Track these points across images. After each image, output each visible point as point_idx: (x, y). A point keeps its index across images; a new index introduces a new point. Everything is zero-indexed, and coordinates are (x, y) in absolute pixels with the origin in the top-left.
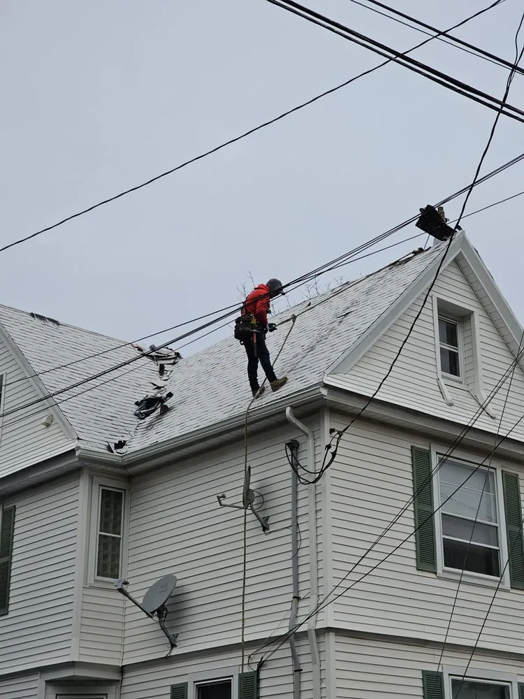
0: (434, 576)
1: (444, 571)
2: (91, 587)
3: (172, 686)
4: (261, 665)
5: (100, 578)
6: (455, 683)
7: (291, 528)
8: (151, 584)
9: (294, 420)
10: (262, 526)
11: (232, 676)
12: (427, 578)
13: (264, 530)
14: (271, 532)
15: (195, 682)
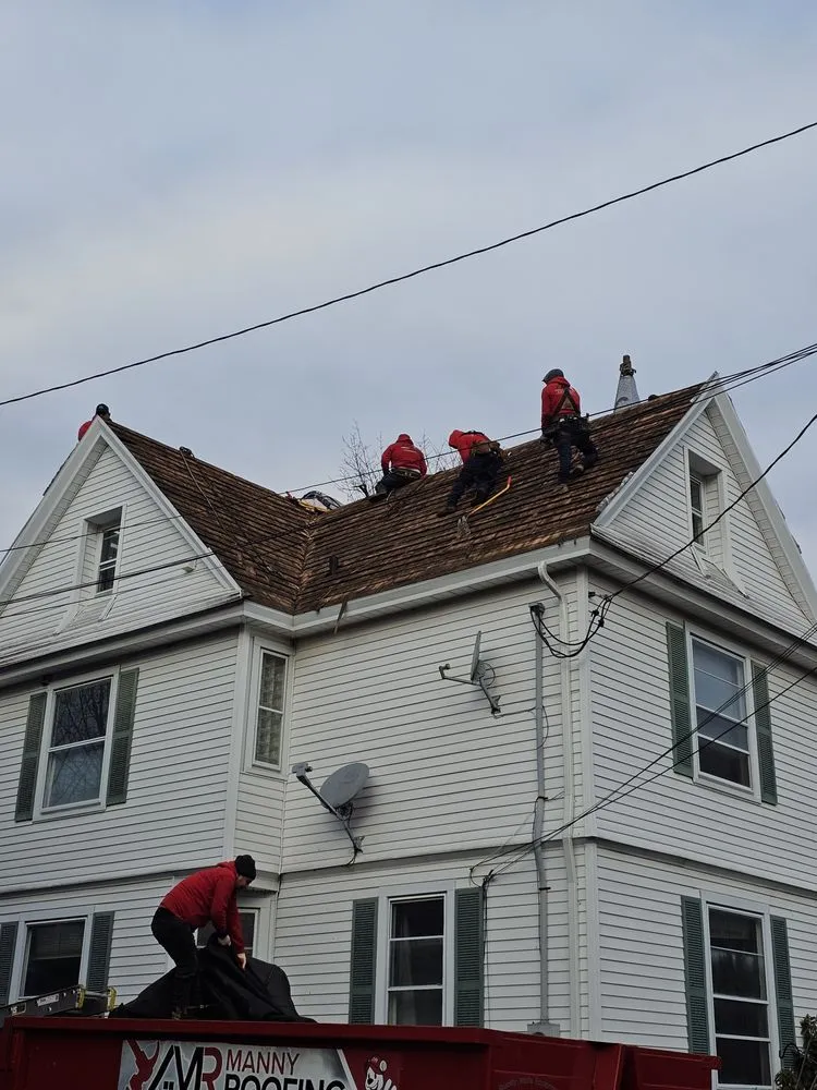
0: (690, 781)
1: (700, 776)
2: (249, 774)
3: (354, 901)
4: (489, 879)
5: (258, 763)
6: (712, 913)
7: (534, 711)
8: (331, 771)
9: (548, 579)
10: (492, 706)
11: (445, 892)
12: (683, 784)
13: (493, 713)
14: (502, 716)
15: (389, 897)
